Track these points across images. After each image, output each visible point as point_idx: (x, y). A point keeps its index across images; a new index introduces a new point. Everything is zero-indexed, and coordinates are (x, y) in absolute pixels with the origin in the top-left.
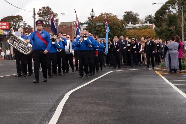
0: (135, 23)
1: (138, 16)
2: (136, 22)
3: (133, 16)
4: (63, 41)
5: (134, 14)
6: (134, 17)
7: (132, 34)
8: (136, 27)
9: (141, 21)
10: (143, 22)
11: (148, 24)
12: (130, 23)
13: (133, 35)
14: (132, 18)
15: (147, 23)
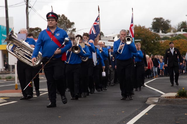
0: (166, 31)
1: (169, 23)
2: (168, 29)
3: (163, 24)
4: (90, 45)
5: (165, 20)
6: (165, 24)
7: (163, 45)
8: (168, 36)
9: (173, 29)
10: (176, 30)
11: (182, 33)
12: (161, 32)
13: (165, 46)
14: (162, 25)
15: (180, 31)
